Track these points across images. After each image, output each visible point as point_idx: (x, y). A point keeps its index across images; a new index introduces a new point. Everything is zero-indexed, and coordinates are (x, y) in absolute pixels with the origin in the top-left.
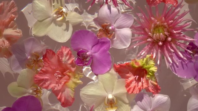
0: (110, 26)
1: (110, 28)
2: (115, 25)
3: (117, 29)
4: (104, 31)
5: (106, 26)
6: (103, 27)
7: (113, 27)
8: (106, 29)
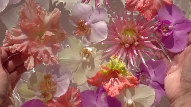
0: (86, 23)
1: (86, 24)
2: (90, 21)
3: (92, 24)
4: (80, 28)
5: (82, 23)
6: (79, 24)
7: (88, 23)
8: (82, 26)
